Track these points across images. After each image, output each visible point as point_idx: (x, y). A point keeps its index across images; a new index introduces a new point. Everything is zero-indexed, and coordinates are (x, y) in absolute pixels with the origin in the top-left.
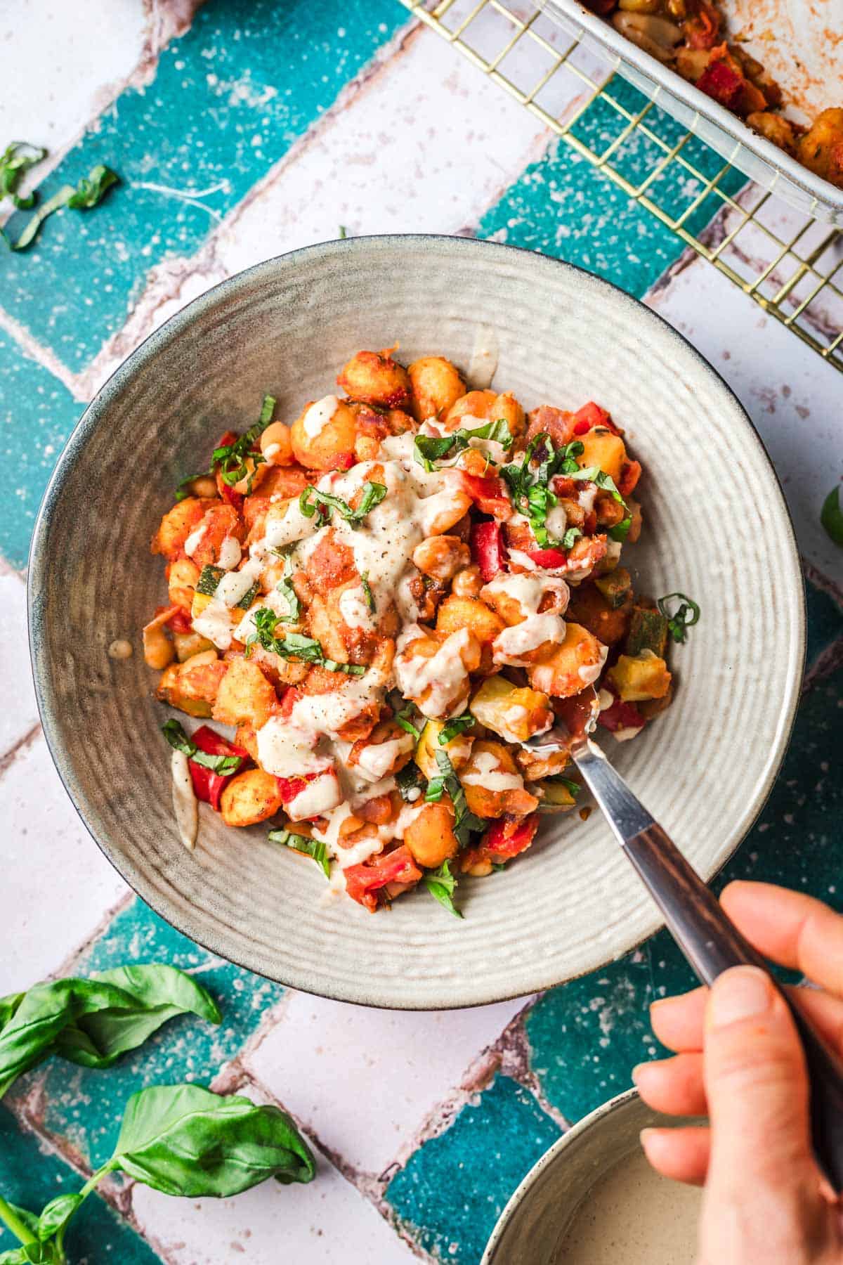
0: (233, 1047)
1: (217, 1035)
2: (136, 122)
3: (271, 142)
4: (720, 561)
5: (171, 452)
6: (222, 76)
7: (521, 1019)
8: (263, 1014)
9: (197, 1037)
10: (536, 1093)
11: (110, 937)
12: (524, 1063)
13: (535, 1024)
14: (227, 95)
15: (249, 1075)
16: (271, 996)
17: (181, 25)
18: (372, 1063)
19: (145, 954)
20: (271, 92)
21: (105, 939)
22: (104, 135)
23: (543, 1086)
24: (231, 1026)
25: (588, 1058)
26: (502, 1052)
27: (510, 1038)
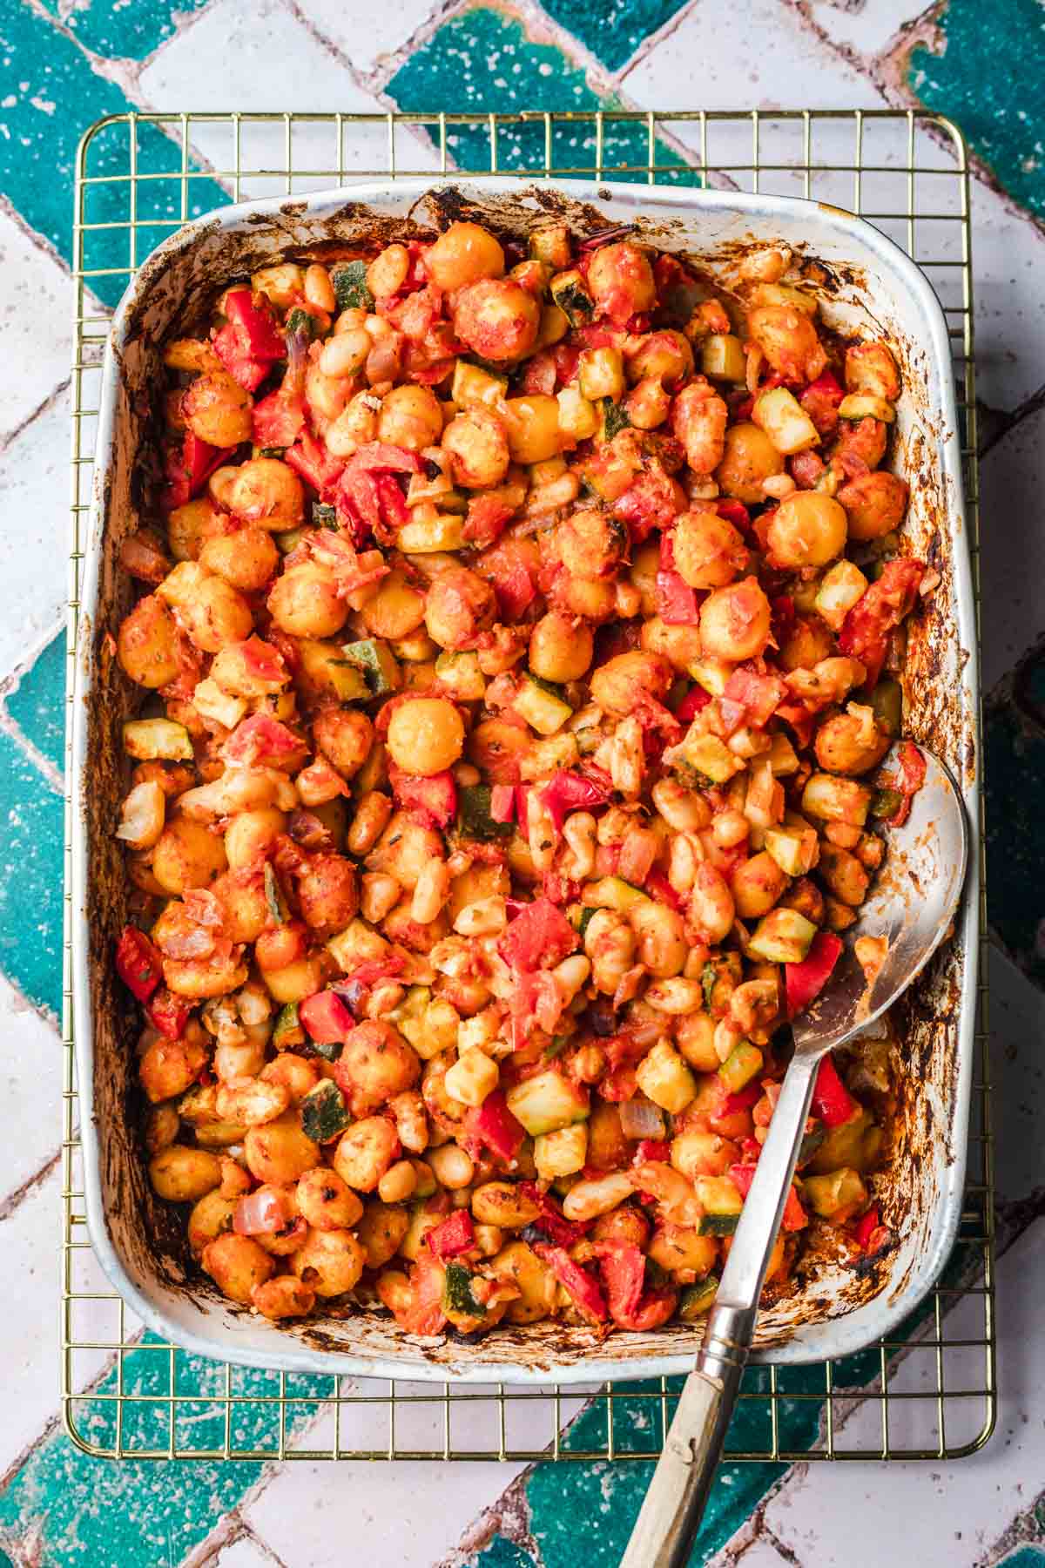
0: (232, 1499)
1: (216, 1485)
7: (522, 1481)
8: (263, 1466)
10: (534, 1557)
11: (113, 1382)
12: (524, 1526)
13: (536, 1486)
15: (246, 1527)
18: (370, 1520)
21: (108, 1383)
23: (541, 1550)
25: (587, 1523)
26: (502, 1513)
27: (510, 1499)
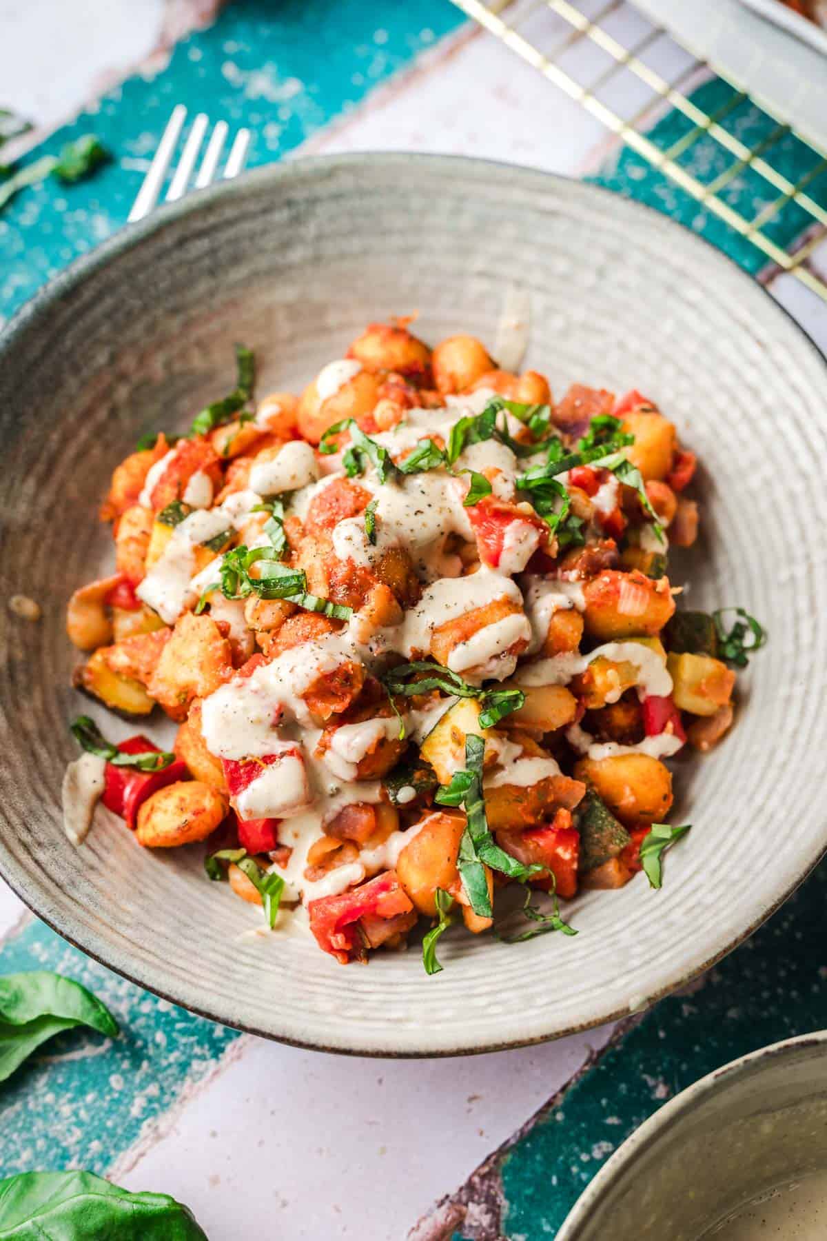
1: (78, 1148)
2: (138, 106)
3: (288, 130)
4: (791, 560)
5: (123, 392)
6: (240, 66)
7: (496, 1162)
8: (145, 1124)
9: (49, 1148)
12: (495, 1224)
13: (515, 1170)
14: (242, 88)
16: (159, 1100)
17: (203, 17)
18: (284, 1204)
20: (294, 86)
26: (466, 1205)
27: (478, 1186)
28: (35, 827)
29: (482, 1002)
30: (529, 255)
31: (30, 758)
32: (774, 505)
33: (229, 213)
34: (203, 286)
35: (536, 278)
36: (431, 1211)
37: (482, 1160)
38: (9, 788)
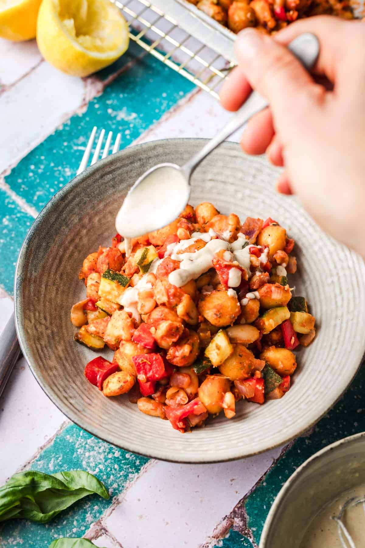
0: (98, 515)
1: (90, 509)
2: (77, 126)
3: (133, 132)
4: (332, 275)
5: (84, 232)
6: (114, 109)
7: (243, 502)
10: (251, 540)
11: (40, 460)
12: (245, 525)
13: (250, 505)
14: (115, 117)
15: (105, 529)
16: (118, 489)
17: (98, 92)
19: (56, 468)
20: (134, 115)
21: (37, 461)
22: (64, 130)
23: (254, 536)
24: (97, 505)
26: (234, 519)
27: (237, 512)
28: (68, 391)
29: (235, 442)
30: (228, 172)
31: (63, 367)
32: (324, 256)
33: (119, 165)
34: (110, 192)
35: (231, 180)
36: (221, 522)
37: (238, 502)
38: (58, 378)
